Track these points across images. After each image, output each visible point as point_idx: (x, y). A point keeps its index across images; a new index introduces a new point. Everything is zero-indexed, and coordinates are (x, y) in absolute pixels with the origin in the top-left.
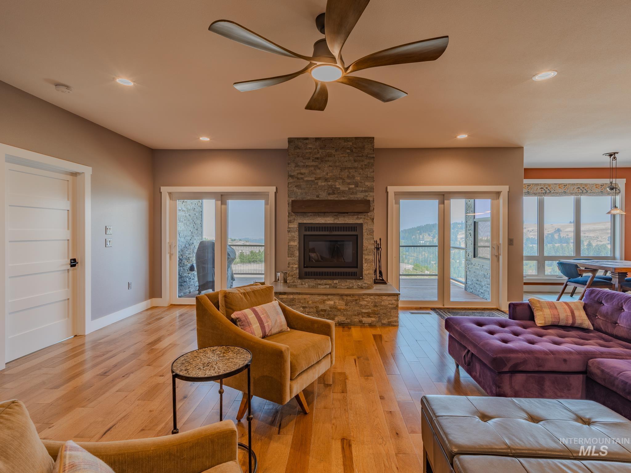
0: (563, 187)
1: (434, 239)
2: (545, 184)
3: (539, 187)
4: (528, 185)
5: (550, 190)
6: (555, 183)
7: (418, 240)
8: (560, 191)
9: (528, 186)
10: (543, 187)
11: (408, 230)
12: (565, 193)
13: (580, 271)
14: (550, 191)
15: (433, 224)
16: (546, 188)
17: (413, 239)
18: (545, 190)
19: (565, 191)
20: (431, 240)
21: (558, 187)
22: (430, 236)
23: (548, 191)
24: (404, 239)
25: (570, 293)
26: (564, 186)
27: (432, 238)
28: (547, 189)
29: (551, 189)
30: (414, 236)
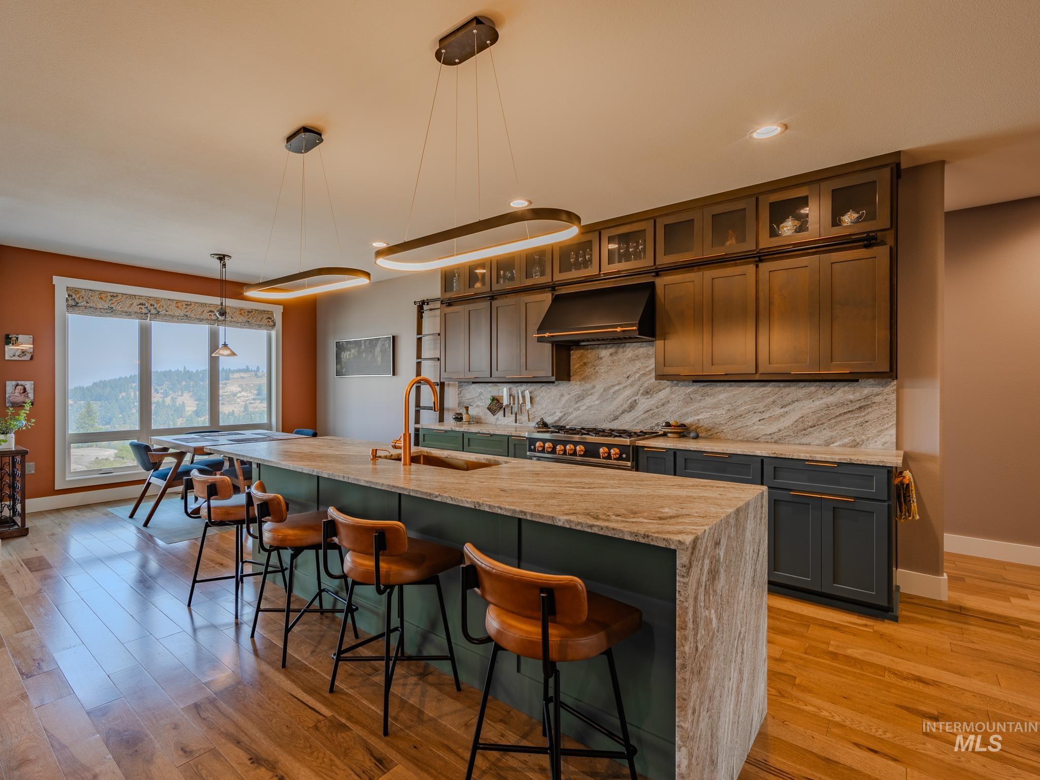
0: (184, 306)
1: (166, 399)
2: (149, 298)
3: (136, 302)
4: (112, 294)
5: (157, 309)
6: (169, 298)
7: (132, 401)
8: (178, 312)
9: (112, 296)
10: (144, 302)
11: (110, 381)
12: (186, 318)
13: (153, 456)
14: (159, 312)
15: (164, 372)
16: (151, 305)
17: (123, 398)
18: (147, 308)
19: (187, 315)
20: (161, 400)
21: (174, 305)
22: (158, 393)
23: (153, 311)
24: (100, 400)
25: (179, 494)
26: (186, 305)
27: (162, 396)
28: (152, 308)
29: (160, 307)
30: (124, 394)
